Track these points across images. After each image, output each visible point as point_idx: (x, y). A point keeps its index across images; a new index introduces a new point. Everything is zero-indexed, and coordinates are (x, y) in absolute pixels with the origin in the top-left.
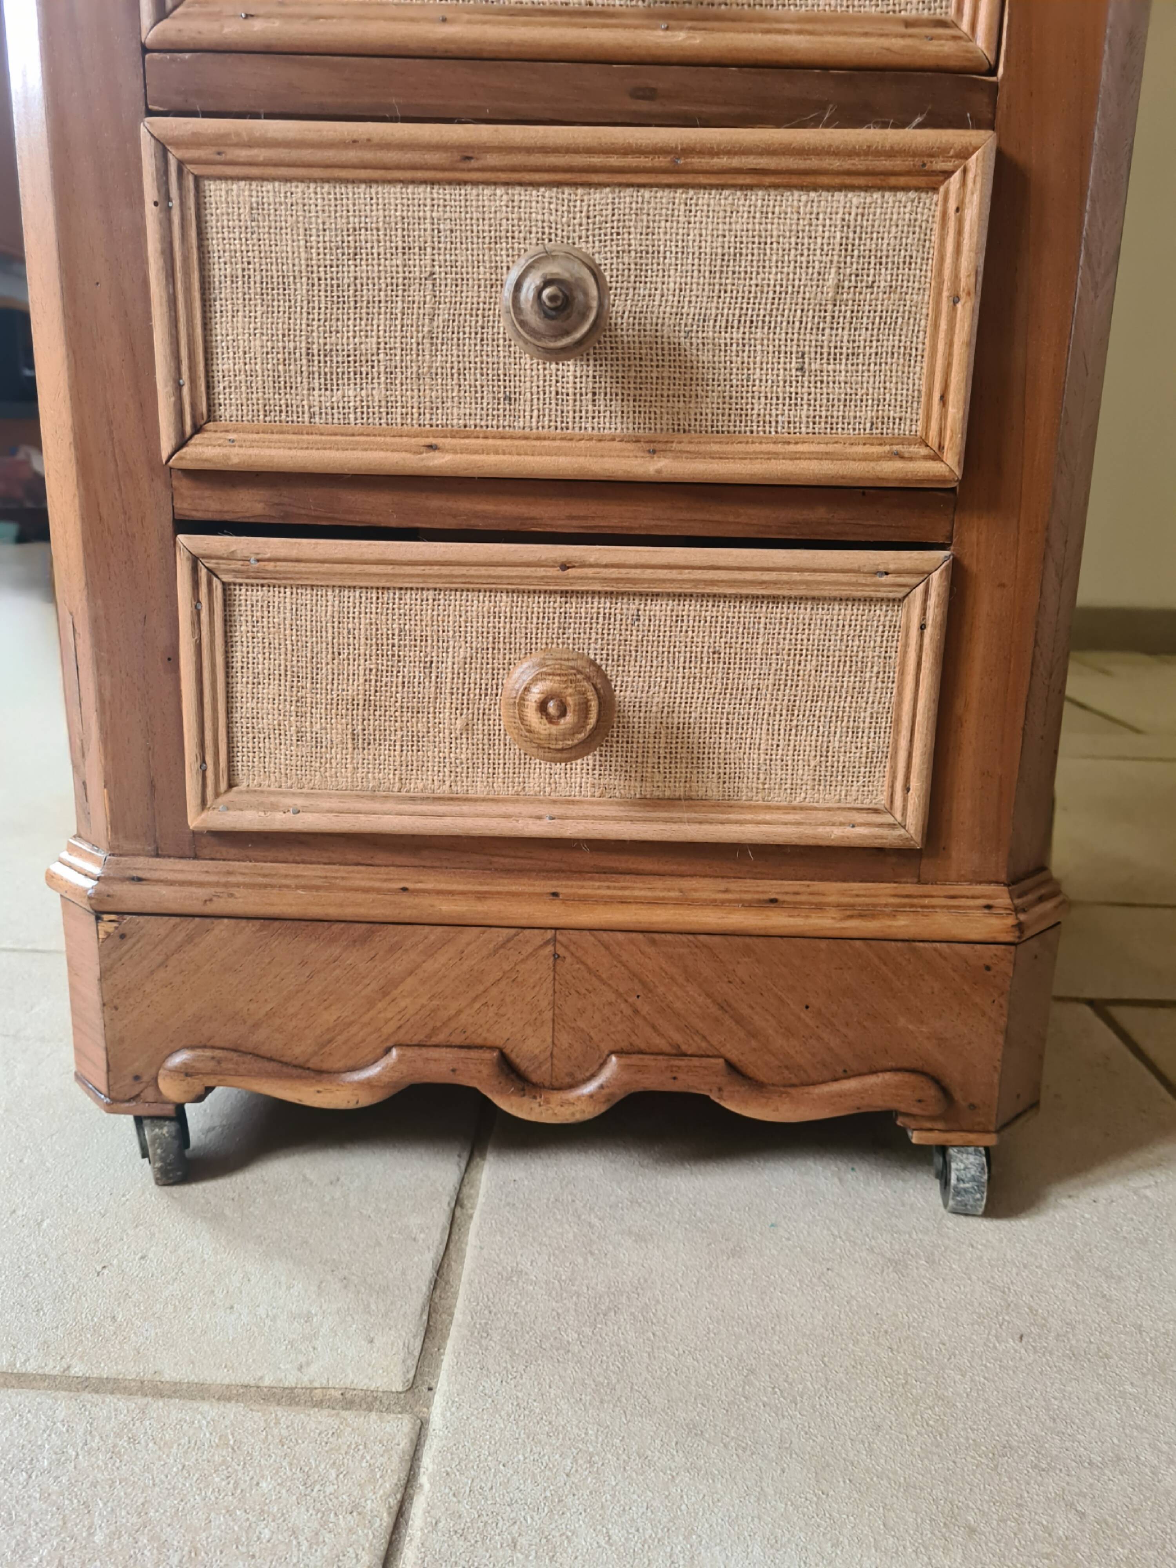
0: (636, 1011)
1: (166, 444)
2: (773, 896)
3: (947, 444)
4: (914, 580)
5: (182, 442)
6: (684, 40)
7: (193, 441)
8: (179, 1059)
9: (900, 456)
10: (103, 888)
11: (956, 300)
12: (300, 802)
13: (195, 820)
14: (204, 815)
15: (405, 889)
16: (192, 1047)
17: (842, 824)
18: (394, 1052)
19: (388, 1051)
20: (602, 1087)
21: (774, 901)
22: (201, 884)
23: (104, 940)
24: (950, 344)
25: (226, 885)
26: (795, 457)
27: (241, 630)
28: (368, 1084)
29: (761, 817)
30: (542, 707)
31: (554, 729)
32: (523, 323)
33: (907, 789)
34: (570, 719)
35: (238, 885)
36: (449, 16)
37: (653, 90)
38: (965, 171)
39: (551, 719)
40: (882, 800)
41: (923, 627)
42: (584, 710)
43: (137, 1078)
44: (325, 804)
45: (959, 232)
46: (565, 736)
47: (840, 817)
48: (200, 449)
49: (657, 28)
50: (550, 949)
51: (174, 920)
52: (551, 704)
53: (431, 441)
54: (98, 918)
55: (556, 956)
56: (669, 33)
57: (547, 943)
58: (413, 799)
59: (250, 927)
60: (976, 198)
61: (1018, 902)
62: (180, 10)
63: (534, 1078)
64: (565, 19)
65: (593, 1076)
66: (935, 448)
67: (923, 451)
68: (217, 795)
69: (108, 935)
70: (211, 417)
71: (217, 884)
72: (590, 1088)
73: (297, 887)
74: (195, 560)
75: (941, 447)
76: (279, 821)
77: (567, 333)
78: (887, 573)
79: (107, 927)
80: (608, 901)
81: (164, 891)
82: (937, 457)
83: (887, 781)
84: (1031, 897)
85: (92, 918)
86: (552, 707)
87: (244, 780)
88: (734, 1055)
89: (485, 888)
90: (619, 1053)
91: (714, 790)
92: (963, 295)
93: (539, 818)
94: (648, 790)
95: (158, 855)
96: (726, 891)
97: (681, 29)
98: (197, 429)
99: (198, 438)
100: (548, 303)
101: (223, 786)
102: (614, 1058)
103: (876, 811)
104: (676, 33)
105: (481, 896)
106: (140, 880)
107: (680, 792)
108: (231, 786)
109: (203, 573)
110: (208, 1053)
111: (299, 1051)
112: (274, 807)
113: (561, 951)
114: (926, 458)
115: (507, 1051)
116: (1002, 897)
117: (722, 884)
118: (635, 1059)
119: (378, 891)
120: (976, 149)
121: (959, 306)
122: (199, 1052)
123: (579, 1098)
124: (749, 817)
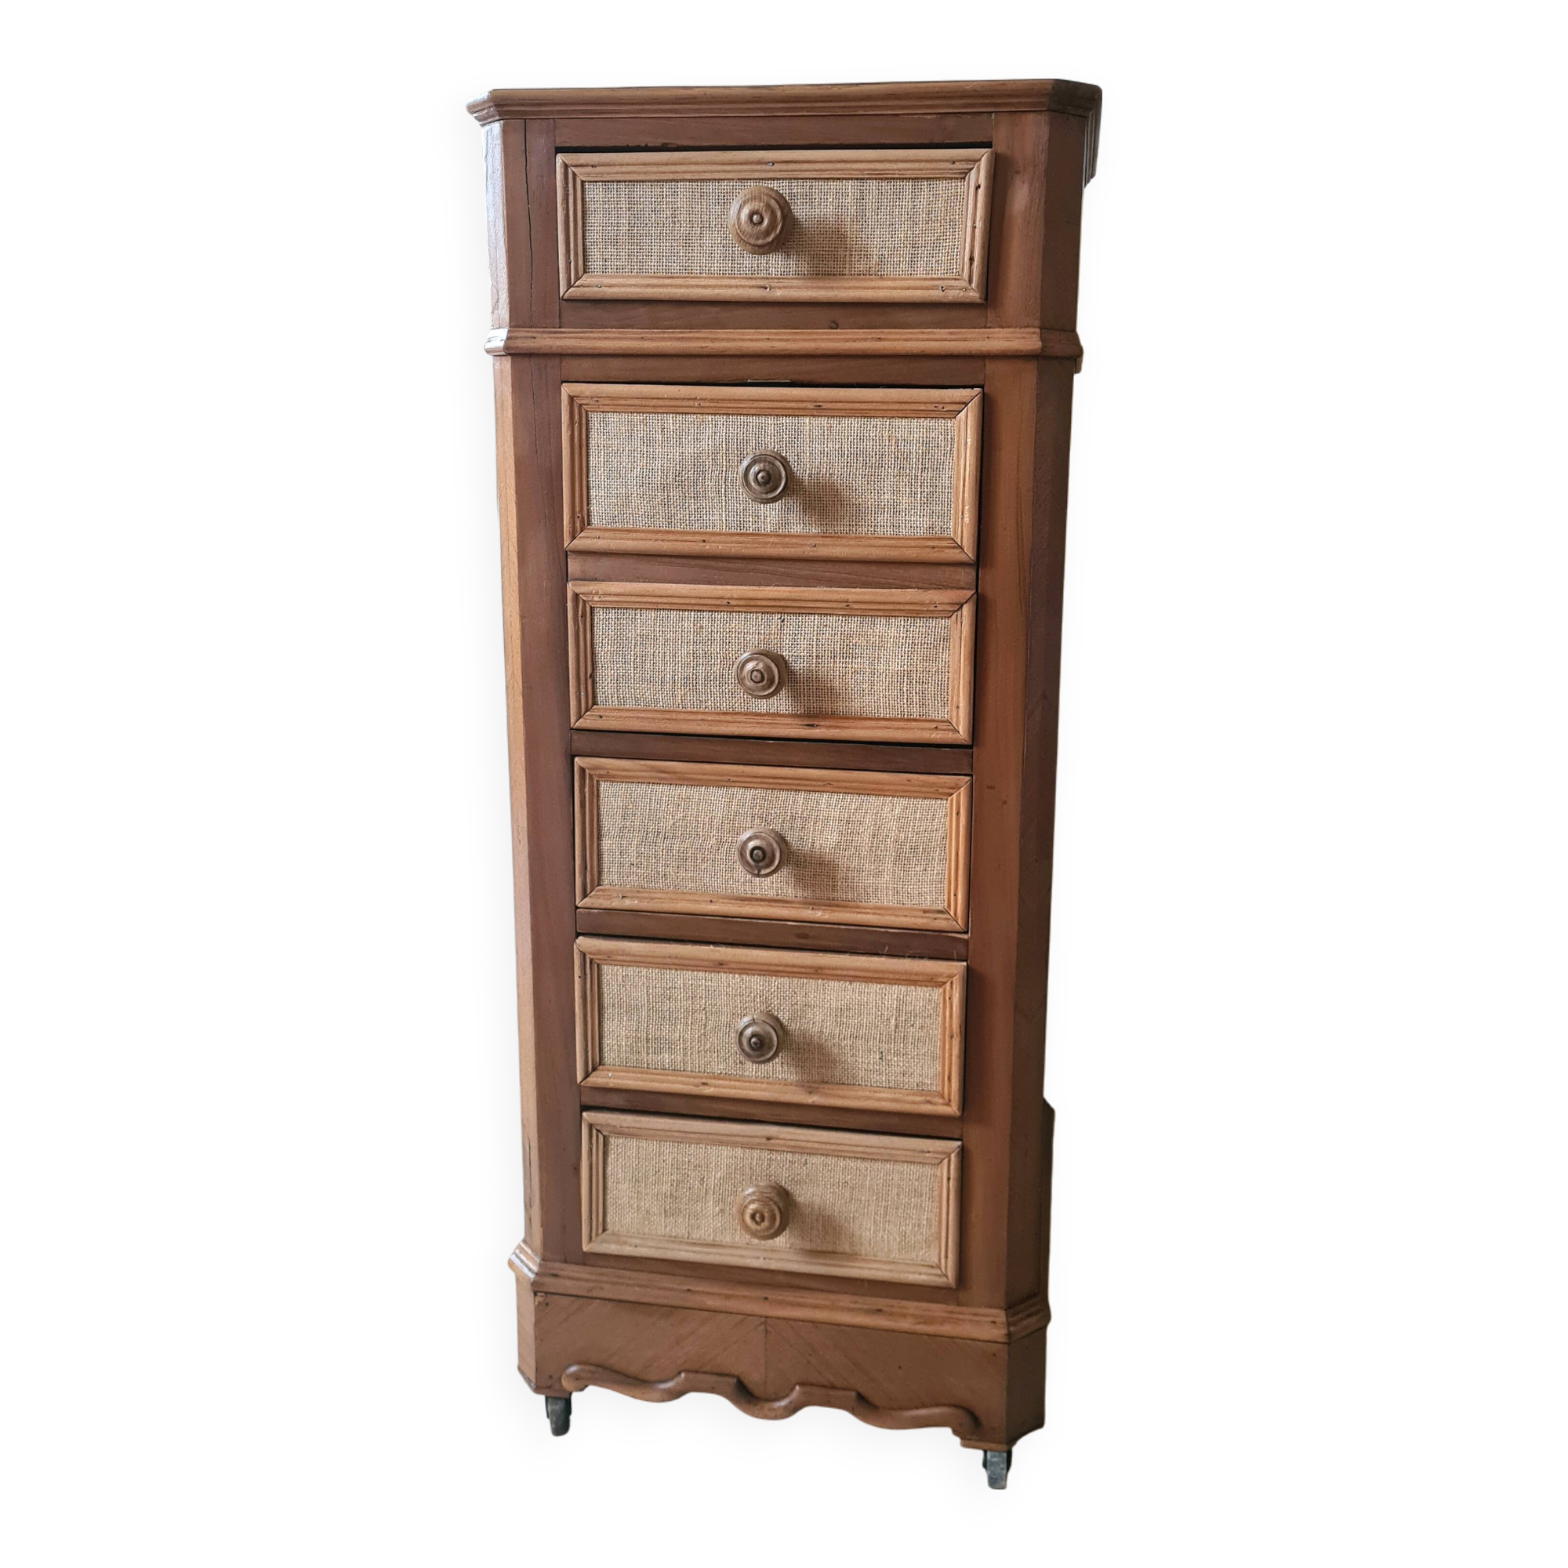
0: (809, 1362)
1: (579, 1077)
2: (880, 1308)
3: (952, 1098)
4: (943, 1157)
5: (587, 1075)
6: (822, 915)
7: (592, 1075)
8: (573, 1369)
9: (929, 1102)
10: (538, 1279)
11: (952, 1037)
12: (637, 1241)
13: (586, 1248)
14: (590, 1245)
15: (689, 1290)
16: (579, 1363)
17: (914, 1273)
18: (683, 1375)
19: (680, 1373)
20: (791, 1403)
21: (880, 1311)
22: (587, 1280)
23: (538, 1306)
24: (951, 1055)
25: (600, 1282)
26: (879, 1100)
27: (611, 1157)
28: (669, 1391)
29: (870, 1266)
30: (753, 1217)
31: (758, 1228)
32: (743, 1050)
33: (946, 1257)
34: (766, 1223)
35: (606, 1282)
36: (713, 900)
37: (807, 935)
38: (952, 983)
39: (757, 1223)
40: (936, 1260)
41: (949, 1179)
42: (773, 1218)
43: (551, 1377)
44: (651, 1244)
45: (951, 1008)
46: (764, 1231)
47: (912, 1269)
48: (595, 1079)
49: (808, 908)
50: (763, 1327)
51: (572, 1299)
52: (758, 1215)
53: (704, 1081)
54: (535, 1294)
55: (766, 1331)
56: (814, 912)
57: (762, 1324)
58: (694, 1244)
59: (610, 1305)
60: (957, 995)
61: (1010, 1319)
62: (593, 893)
63: (757, 1393)
64: (766, 903)
65: (787, 1396)
66: (947, 1100)
67: (941, 1101)
68: (597, 1235)
69: (540, 1303)
70: (601, 1063)
71: (595, 1281)
72: (783, 1403)
73: (635, 1285)
74: (591, 1126)
75: (950, 1100)
76: (628, 1250)
77: (763, 1055)
78: (929, 1152)
79: (539, 1299)
80: (793, 1305)
81: (568, 1283)
82: (948, 1104)
83: (937, 1251)
84: (1021, 1316)
85: (532, 1294)
86: (758, 1218)
87: (610, 1226)
88: (862, 1391)
89: (730, 1292)
90: (802, 1384)
91: (847, 1248)
92: (955, 1035)
93: (758, 1258)
94: (814, 1247)
95: (566, 1262)
96: (856, 1303)
97: (819, 910)
98: (594, 1069)
99: (594, 1073)
100: (753, 1045)
101: (600, 1231)
102: (797, 1388)
103: (932, 1267)
104: (817, 912)
105: (728, 1297)
106: (556, 1276)
107: (830, 1248)
108: (604, 1230)
109: (594, 1132)
110: (587, 1368)
111: (633, 1369)
112: (625, 1243)
113: (769, 1328)
114: (943, 1104)
115: (742, 1379)
116: (1001, 1316)
117: (855, 1298)
118: (808, 1389)
119: (676, 1290)
120: (955, 975)
121: (953, 1039)
122: (583, 1367)
123: (779, 1408)
124: (865, 1265)
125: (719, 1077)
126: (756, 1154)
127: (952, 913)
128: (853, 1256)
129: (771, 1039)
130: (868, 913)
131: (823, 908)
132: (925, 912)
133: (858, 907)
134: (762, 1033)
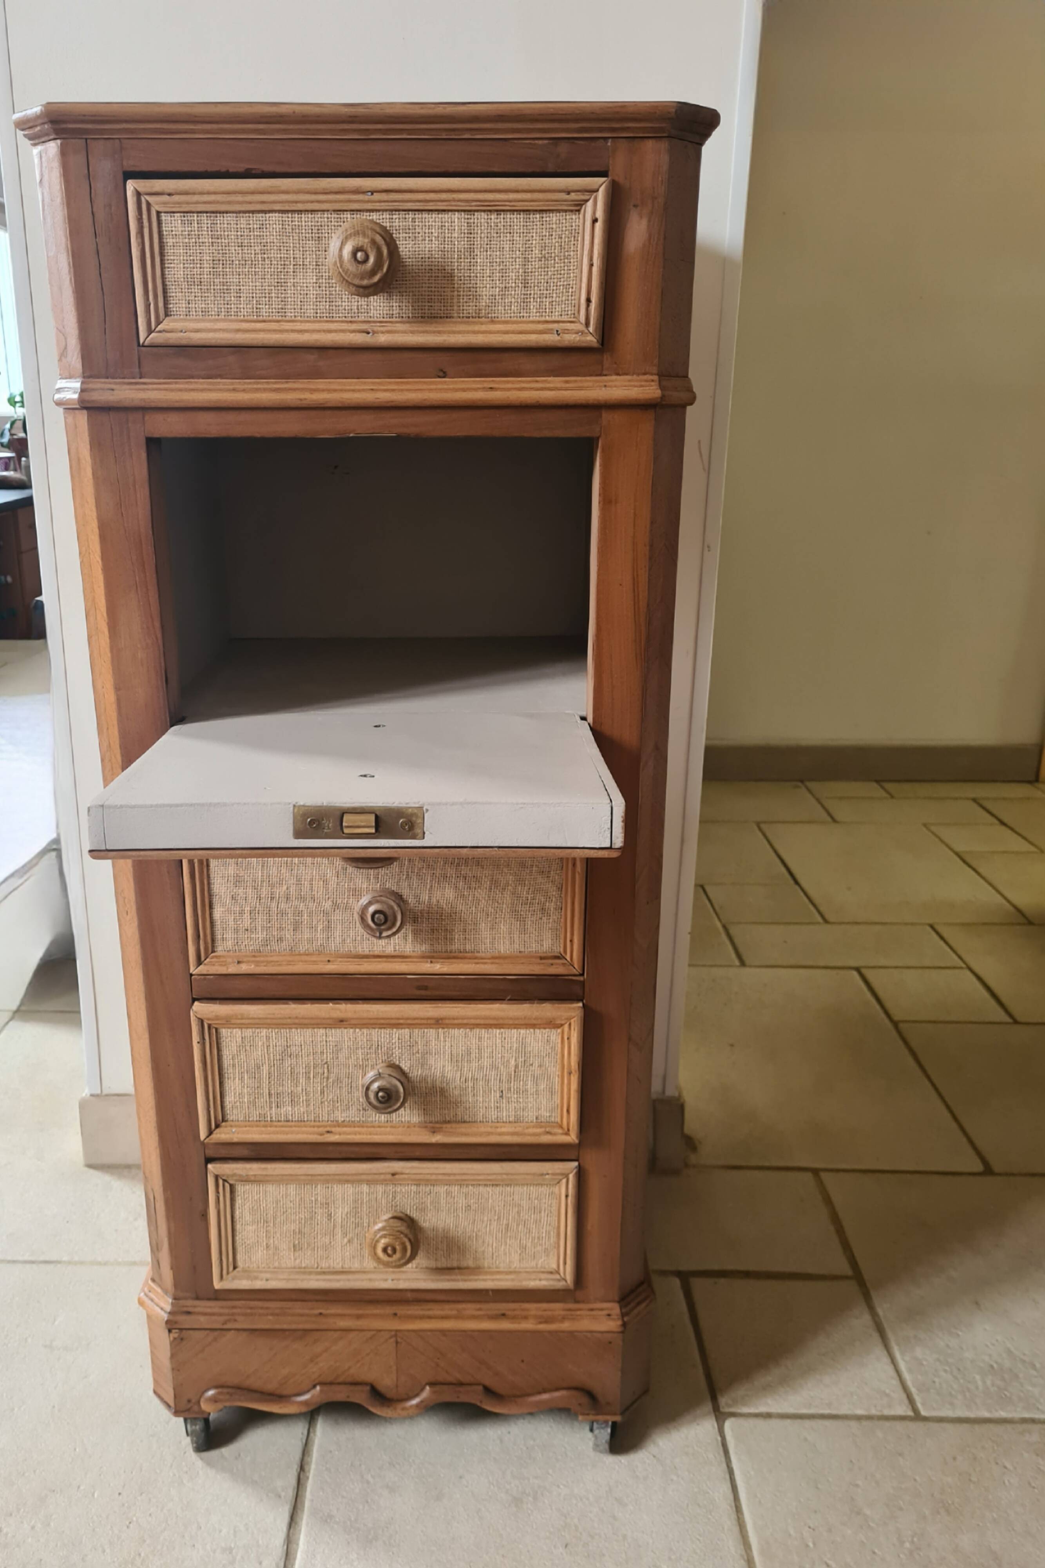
0: (438, 1365)
1: (203, 1134)
2: (503, 1312)
3: (571, 1129)
4: (560, 1177)
5: (210, 1133)
6: (440, 968)
7: (215, 1132)
8: (211, 1393)
9: (549, 1133)
10: (171, 1318)
11: (570, 1073)
12: (268, 1276)
13: (217, 1285)
14: (221, 1284)
15: (321, 1314)
16: (216, 1387)
17: (535, 1279)
18: (318, 1388)
19: (314, 1387)
20: (422, 1402)
21: (504, 1315)
22: (221, 1315)
23: (173, 1341)
24: (569, 1090)
25: (233, 1314)
26: (500, 1134)
27: (239, 1202)
28: (306, 1403)
29: (495, 1277)
30: (385, 1250)
31: (390, 1259)
32: (370, 1103)
33: (565, 1263)
34: (398, 1255)
35: (239, 1314)
36: (331, 959)
37: (427, 986)
38: (570, 1024)
39: (389, 1256)
40: (554, 1266)
41: (567, 1196)
42: (404, 1249)
43: (189, 1401)
44: (281, 1277)
45: (569, 1047)
46: (395, 1261)
47: (533, 1276)
48: (218, 1136)
49: (427, 962)
50: (393, 1340)
51: (208, 1332)
52: (389, 1248)
53: (328, 1129)
54: (170, 1331)
55: (397, 1342)
56: (432, 965)
57: (391, 1337)
58: (324, 1273)
59: (245, 1334)
60: (576, 1035)
61: (624, 1310)
62: (208, 960)
63: (389, 1395)
64: (384, 959)
65: (417, 1395)
66: (566, 1130)
67: (560, 1131)
68: (228, 1273)
69: (175, 1339)
70: (223, 1120)
71: (228, 1315)
72: (414, 1402)
73: (267, 1315)
74: (217, 1177)
75: (568, 1130)
76: (259, 1285)
77: (390, 1107)
78: (548, 1174)
79: (175, 1334)
80: (422, 1318)
81: (202, 1319)
82: (567, 1133)
83: (556, 1258)
84: (632, 1305)
85: (167, 1331)
86: (389, 1251)
87: (240, 1263)
88: (488, 1382)
89: (360, 1312)
90: (432, 1384)
91: (471, 1263)
92: (573, 1072)
93: (386, 1280)
94: (439, 1265)
95: (197, 1298)
96: (480, 1309)
97: (438, 962)
98: (217, 1126)
99: (218, 1130)
100: (380, 1099)
101: (231, 1268)
102: (428, 1388)
103: (551, 1273)
104: (435, 965)
105: (359, 1317)
106: (189, 1313)
107: (455, 1264)
108: (235, 1268)
109: (221, 1182)
110: (225, 1390)
111: (271, 1387)
112: (256, 1278)
113: (399, 1340)
114: (562, 1134)
115: (374, 1384)
116: (615, 1309)
117: (478, 1306)
118: (437, 1388)
119: (308, 1315)
120: (574, 1017)
121: (572, 1075)
122: (220, 1390)
123: (411, 1406)
124: (488, 1277)
125: (343, 1124)
126: (380, 1188)
127: (568, 957)
128: (476, 1270)
129: (397, 1092)
130: (485, 963)
131: (441, 960)
132: (541, 958)
133: (476, 958)
134: (388, 1086)
